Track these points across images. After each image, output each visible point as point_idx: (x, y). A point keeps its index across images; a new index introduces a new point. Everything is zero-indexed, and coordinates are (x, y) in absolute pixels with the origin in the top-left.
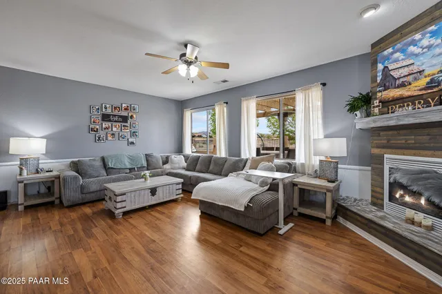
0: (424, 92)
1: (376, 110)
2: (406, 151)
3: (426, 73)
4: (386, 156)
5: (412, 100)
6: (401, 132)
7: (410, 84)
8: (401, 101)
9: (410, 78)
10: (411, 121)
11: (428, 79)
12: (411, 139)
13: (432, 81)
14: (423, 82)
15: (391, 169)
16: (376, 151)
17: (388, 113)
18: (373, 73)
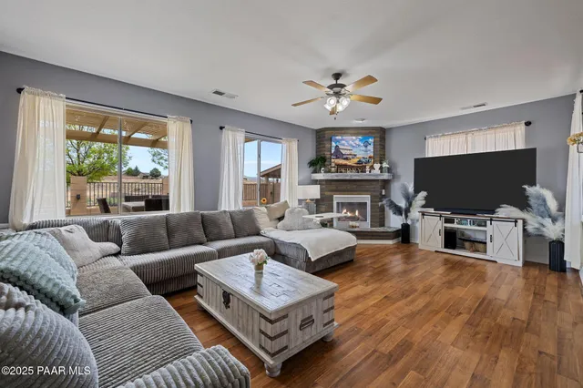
0: (356, 165)
1: (333, 169)
2: (346, 193)
3: (357, 156)
4: (334, 196)
5: (351, 167)
6: (344, 183)
7: (350, 159)
8: (345, 166)
9: (350, 157)
11: (358, 160)
12: (349, 187)
13: (360, 161)
14: (356, 160)
15: (338, 203)
16: (327, 193)
17: (338, 172)
18: (328, 146)
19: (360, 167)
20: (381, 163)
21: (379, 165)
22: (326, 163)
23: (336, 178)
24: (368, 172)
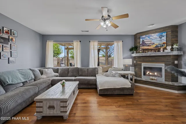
0: (154, 48)
1: (141, 51)
2: (149, 62)
3: (155, 44)
4: (142, 64)
5: (151, 50)
6: (147, 57)
7: (151, 46)
8: (148, 49)
9: (151, 44)
10: (154, 55)
11: (156, 45)
12: (150, 59)
13: (157, 46)
14: (154, 46)
15: (144, 67)
16: (139, 62)
17: (144, 53)
18: (138, 41)
19: (157, 49)
20: (172, 45)
21: (170, 47)
22: (138, 49)
23: (142, 55)
24: (162, 52)
